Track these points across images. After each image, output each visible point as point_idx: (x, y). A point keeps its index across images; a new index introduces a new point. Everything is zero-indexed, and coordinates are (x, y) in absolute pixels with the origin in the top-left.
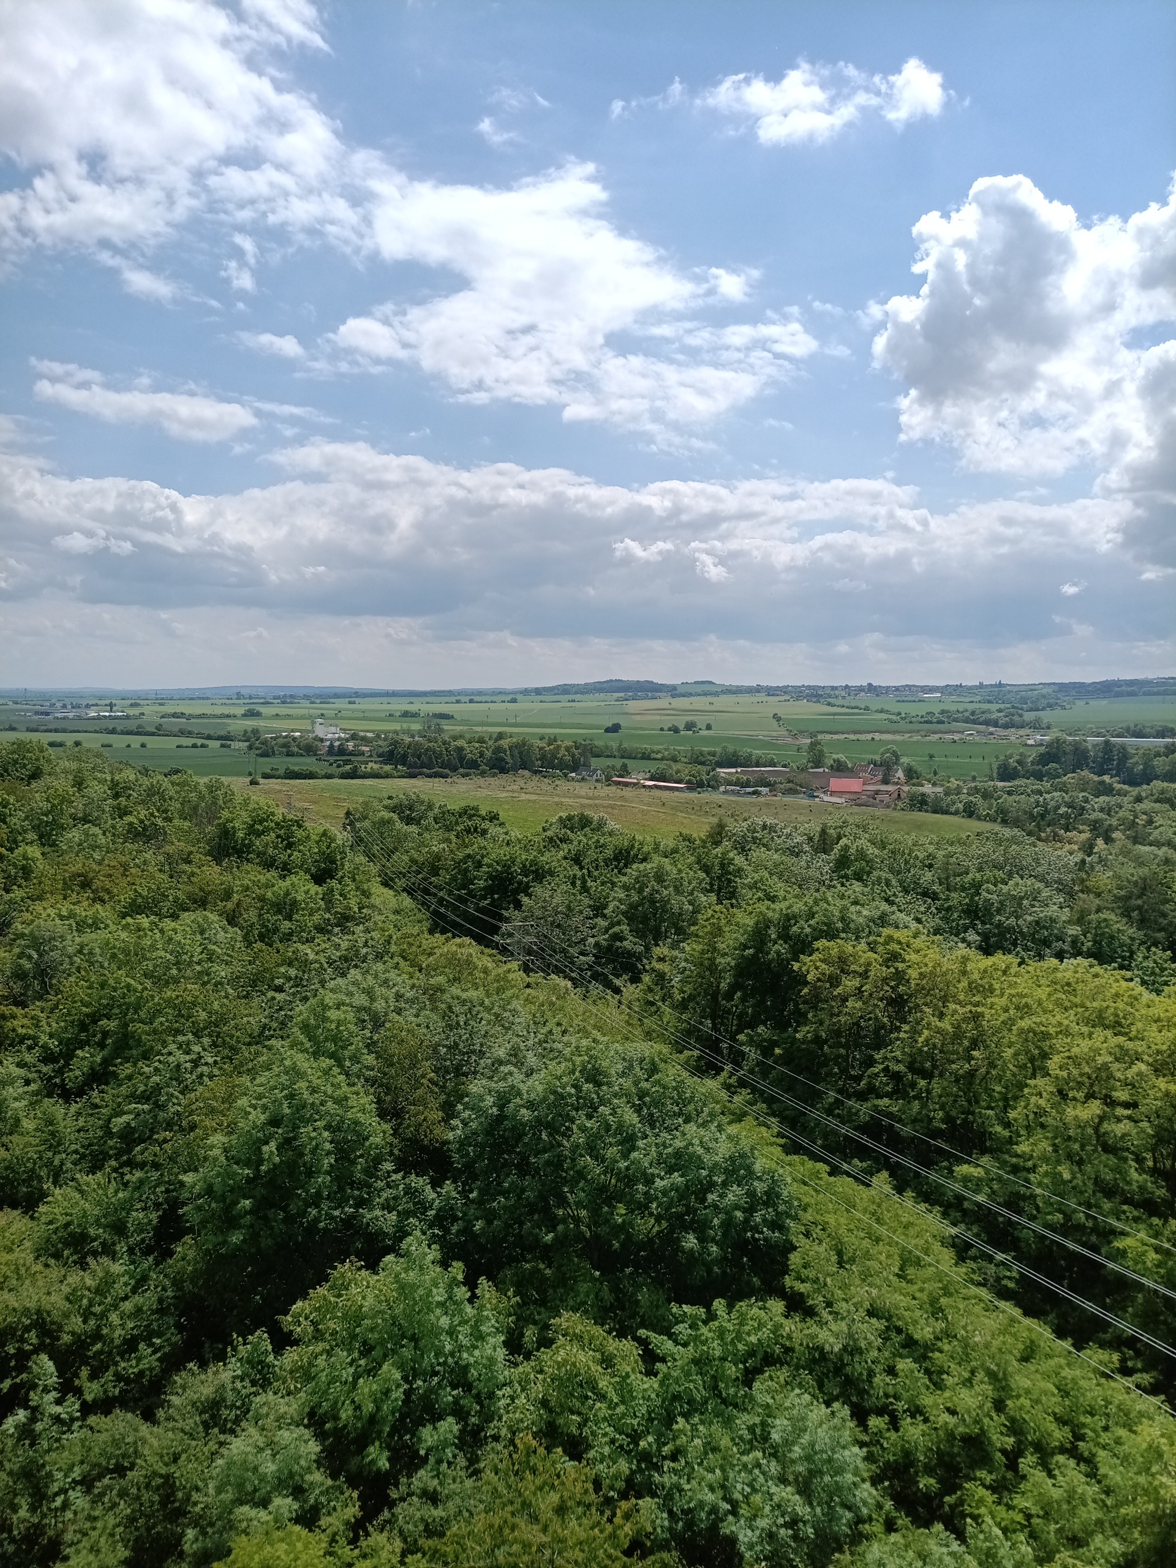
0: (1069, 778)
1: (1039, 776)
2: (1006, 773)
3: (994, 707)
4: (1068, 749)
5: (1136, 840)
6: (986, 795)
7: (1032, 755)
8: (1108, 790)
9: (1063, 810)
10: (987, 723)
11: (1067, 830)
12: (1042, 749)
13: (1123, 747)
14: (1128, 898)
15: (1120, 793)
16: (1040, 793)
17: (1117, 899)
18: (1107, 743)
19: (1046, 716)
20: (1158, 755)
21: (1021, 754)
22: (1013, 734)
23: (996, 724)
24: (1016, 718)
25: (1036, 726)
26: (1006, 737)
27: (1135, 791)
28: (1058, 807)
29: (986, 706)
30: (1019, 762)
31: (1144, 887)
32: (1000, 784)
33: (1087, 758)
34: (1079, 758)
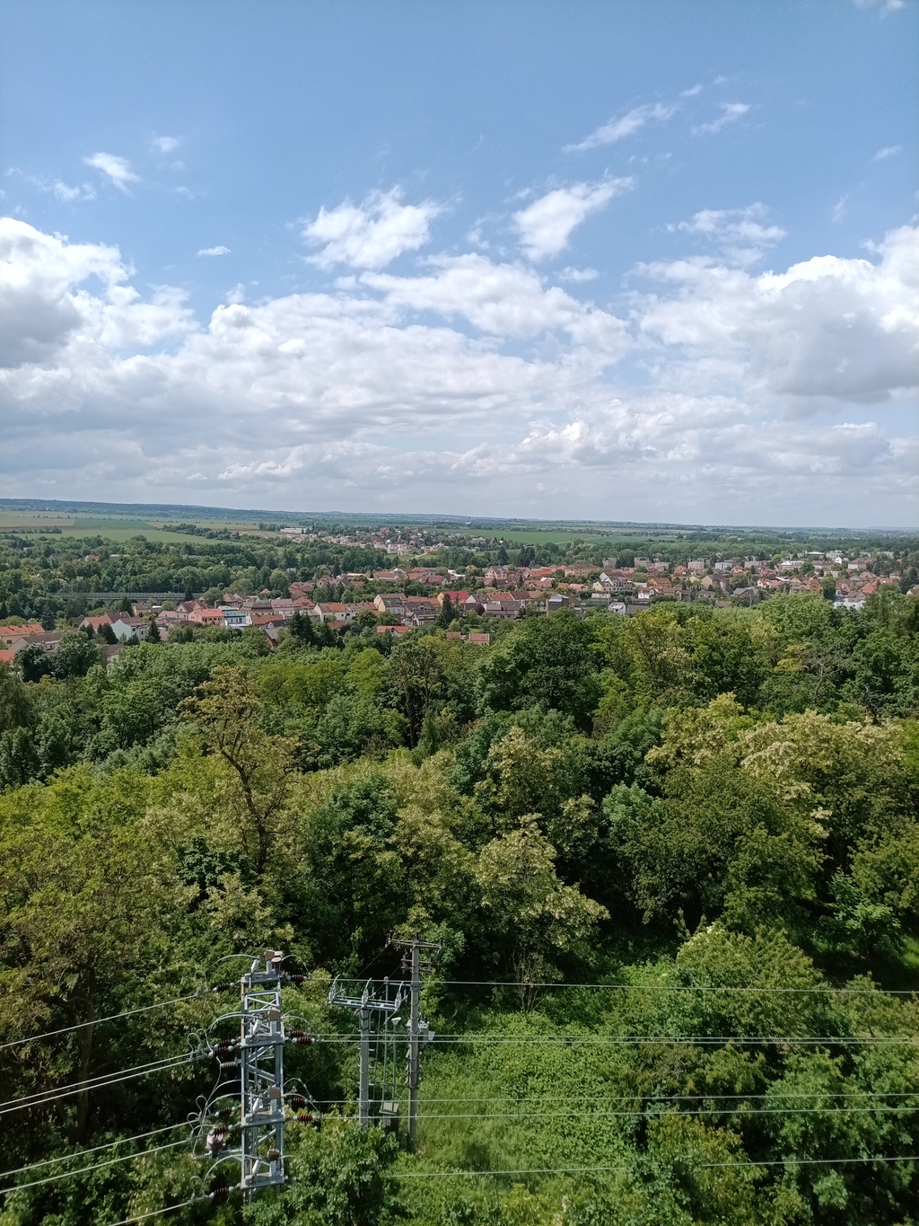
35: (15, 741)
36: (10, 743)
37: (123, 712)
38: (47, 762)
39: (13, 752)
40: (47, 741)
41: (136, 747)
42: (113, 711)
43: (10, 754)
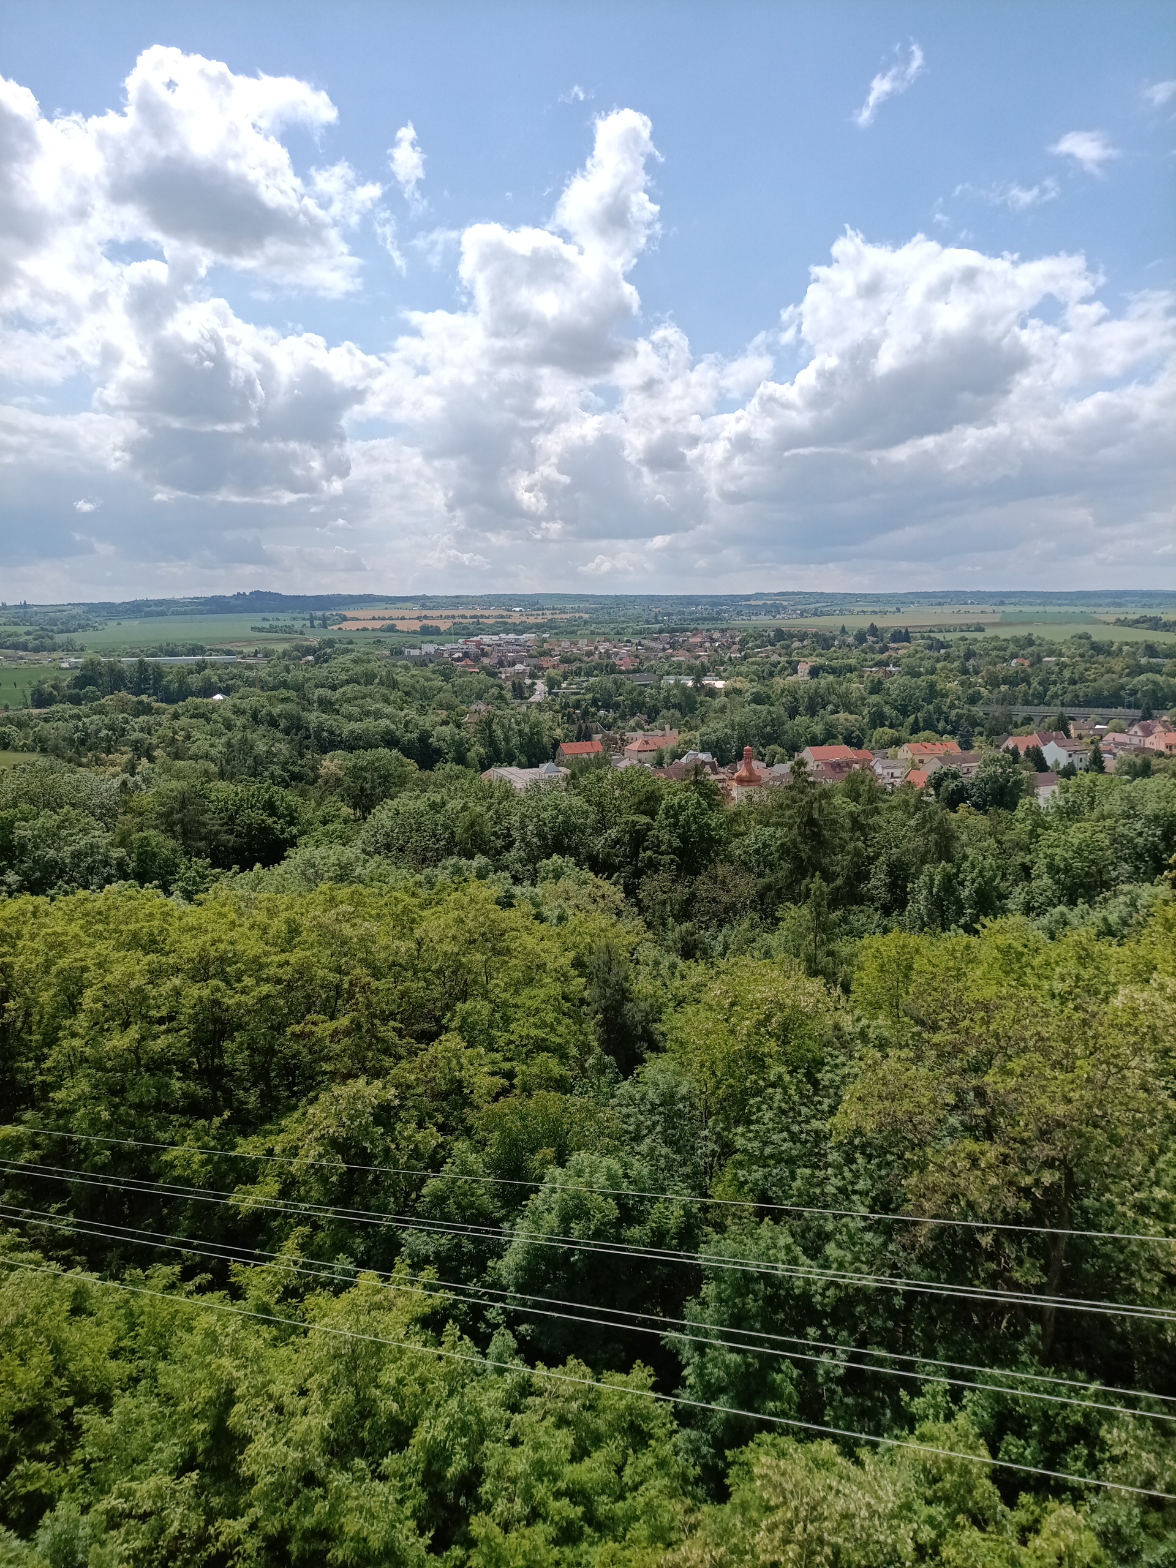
0: (106, 700)
1: (76, 700)
2: (41, 700)
3: (21, 629)
4: (104, 671)
5: (177, 756)
6: (20, 725)
7: (67, 679)
8: (147, 710)
9: (104, 733)
10: (15, 647)
11: (108, 752)
12: (77, 673)
13: (157, 666)
14: (169, 814)
15: (158, 712)
16: (79, 718)
17: (160, 815)
18: (141, 662)
19: (79, 638)
20: (191, 672)
21: (56, 678)
22: (45, 658)
23: (25, 647)
24: (47, 641)
25: (69, 648)
26: (38, 661)
27: (171, 709)
28: (98, 731)
29: (11, 629)
30: (54, 687)
31: (184, 801)
32: (35, 711)
33: (123, 679)
34: (116, 680)
35: (938, 879)
36: (932, 880)
37: (1065, 859)
38: (971, 907)
39: (935, 890)
40: (973, 882)
41: (1082, 906)
42: (1052, 857)
43: (931, 892)
